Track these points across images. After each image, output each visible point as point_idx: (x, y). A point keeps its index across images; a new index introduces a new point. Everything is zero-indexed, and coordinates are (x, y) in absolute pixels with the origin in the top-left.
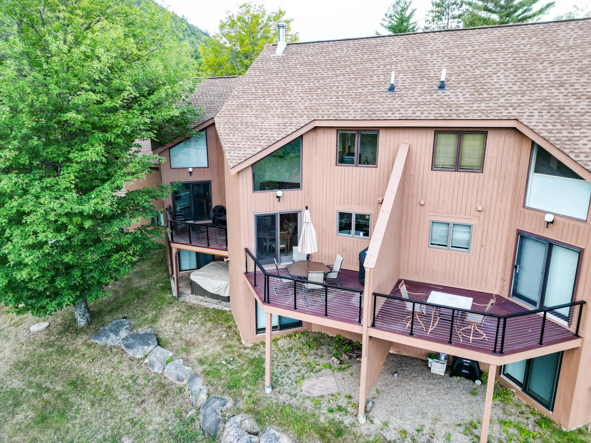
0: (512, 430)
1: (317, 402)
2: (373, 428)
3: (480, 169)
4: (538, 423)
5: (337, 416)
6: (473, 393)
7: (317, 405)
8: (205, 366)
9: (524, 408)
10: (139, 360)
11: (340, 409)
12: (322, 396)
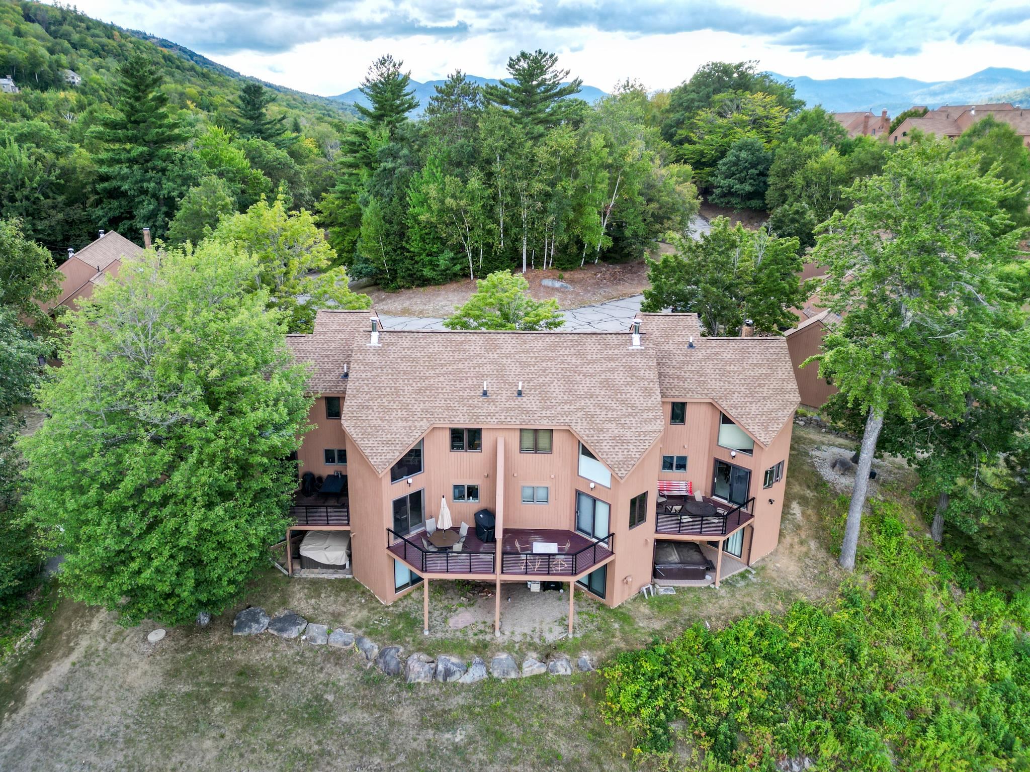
0: (584, 616)
1: (464, 631)
2: (505, 638)
3: (550, 450)
4: (598, 608)
5: (481, 637)
6: (560, 599)
7: (465, 634)
8: (364, 629)
9: (590, 601)
10: (295, 639)
11: (481, 632)
12: (466, 627)
